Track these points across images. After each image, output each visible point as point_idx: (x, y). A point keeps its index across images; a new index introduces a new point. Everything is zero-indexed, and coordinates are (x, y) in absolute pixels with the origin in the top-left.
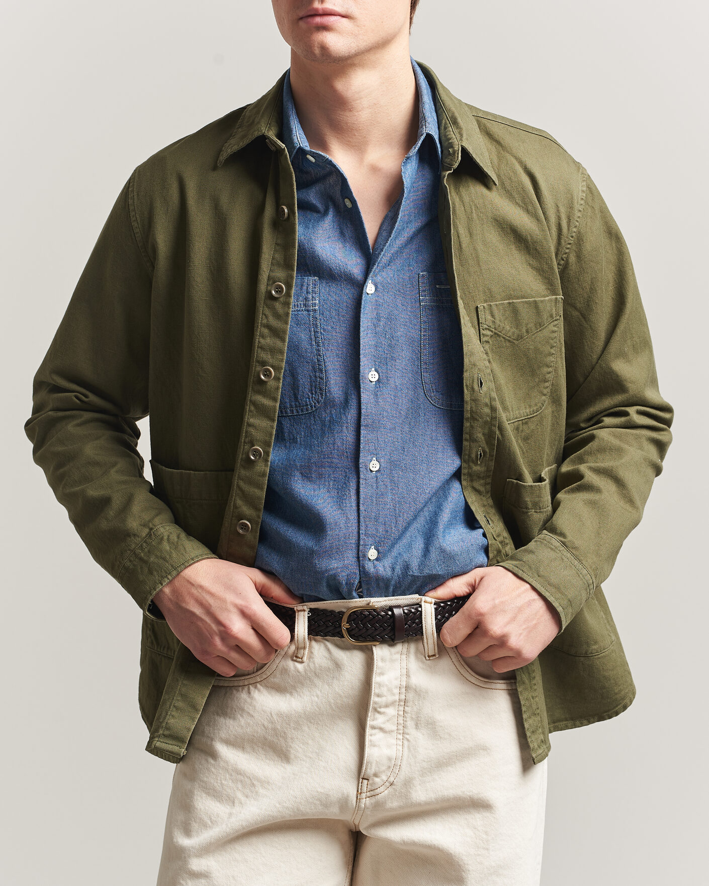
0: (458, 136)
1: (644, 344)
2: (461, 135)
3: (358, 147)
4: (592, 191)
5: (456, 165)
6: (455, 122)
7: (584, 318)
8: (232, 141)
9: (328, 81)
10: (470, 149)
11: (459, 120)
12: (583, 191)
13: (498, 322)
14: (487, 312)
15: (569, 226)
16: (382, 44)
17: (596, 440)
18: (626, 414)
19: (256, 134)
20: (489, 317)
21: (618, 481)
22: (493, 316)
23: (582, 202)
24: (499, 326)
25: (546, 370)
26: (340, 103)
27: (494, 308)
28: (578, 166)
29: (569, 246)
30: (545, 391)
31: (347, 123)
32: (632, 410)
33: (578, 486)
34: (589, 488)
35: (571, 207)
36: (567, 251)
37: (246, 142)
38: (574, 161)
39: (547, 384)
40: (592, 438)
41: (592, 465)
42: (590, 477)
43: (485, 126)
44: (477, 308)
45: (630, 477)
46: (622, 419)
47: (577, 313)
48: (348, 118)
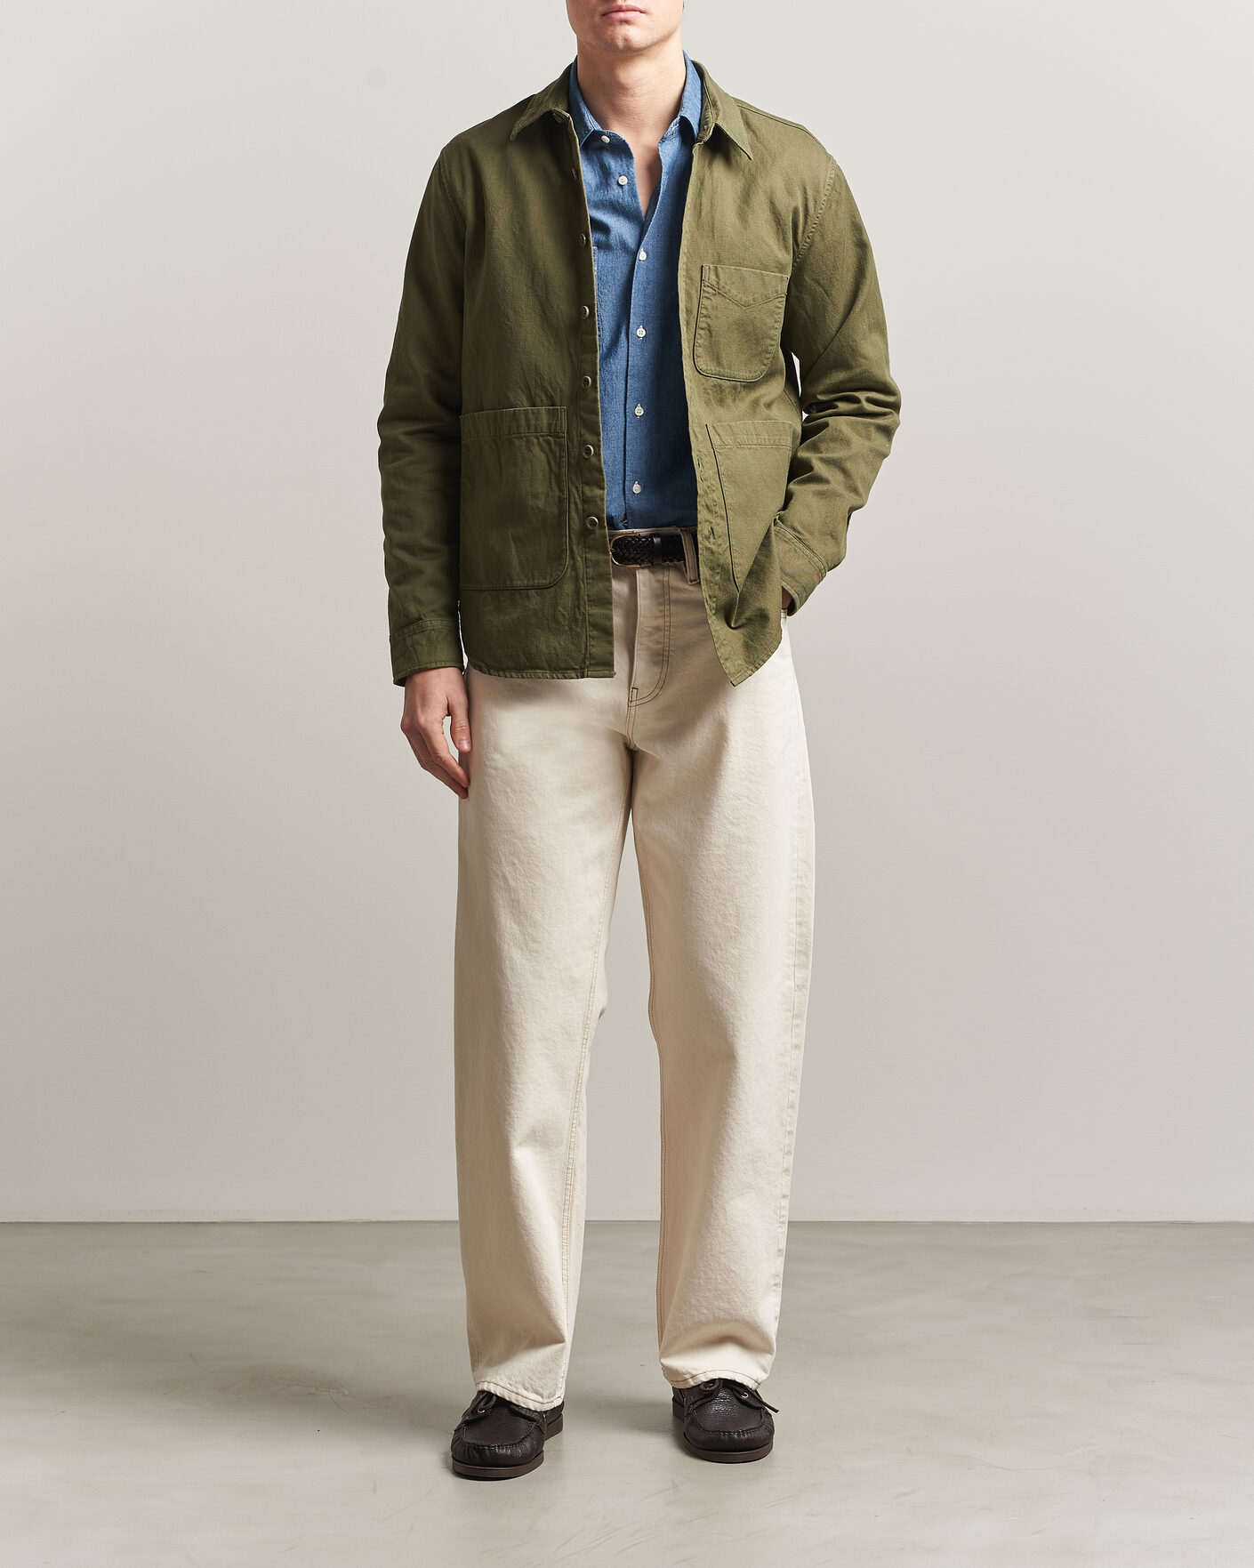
0: (715, 116)
1: (880, 327)
2: (717, 115)
3: (637, 129)
4: (840, 179)
5: (706, 139)
6: (715, 105)
7: (827, 293)
8: (523, 118)
9: (612, 69)
10: (724, 127)
11: (719, 103)
12: (831, 178)
13: (722, 283)
14: (712, 273)
15: (815, 207)
16: (664, 39)
17: (829, 428)
18: (857, 401)
19: (545, 110)
20: (713, 277)
21: (845, 472)
22: (717, 276)
23: (829, 188)
24: (724, 287)
25: (769, 342)
26: (622, 89)
27: (719, 269)
28: (829, 157)
29: (814, 226)
30: (766, 362)
31: (628, 107)
32: (862, 396)
33: (808, 477)
34: (818, 479)
35: (817, 191)
36: (813, 230)
37: (536, 117)
38: (826, 153)
39: (768, 356)
40: (826, 425)
41: (823, 455)
42: (819, 468)
43: (746, 116)
44: (702, 267)
45: (855, 468)
46: (855, 406)
47: (821, 289)
48: (628, 102)
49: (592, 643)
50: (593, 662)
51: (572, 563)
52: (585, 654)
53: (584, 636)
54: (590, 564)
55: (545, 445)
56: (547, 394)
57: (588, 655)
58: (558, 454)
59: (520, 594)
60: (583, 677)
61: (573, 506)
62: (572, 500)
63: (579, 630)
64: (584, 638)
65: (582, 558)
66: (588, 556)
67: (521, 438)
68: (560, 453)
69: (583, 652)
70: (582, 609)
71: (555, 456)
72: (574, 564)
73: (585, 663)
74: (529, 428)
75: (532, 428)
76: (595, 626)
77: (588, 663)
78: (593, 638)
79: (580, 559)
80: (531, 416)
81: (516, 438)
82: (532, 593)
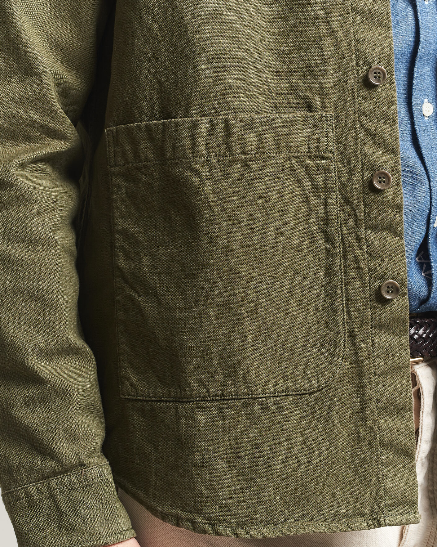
49: (386, 473)
50: (390, 501)
51: (352, 352)
52: (378, 489)
53: (374, 463)
54: (379, 352)
55: (302, 173)
56: (297, 94)
57: (382, 492)
58: (322, 185)
59: (262, 404)
60: (380, 526)
61: (352, 266)
62: (350, 256)
63: (365, 454)
64: (374, 466)
65: (367, 344)
66: (377, 340)
67: (264, 160)
68: (326, 183)
69: (374, 487)
70: (369, 423)
71: (316, 187)
72: (356, 353)
73: (378, 504)
74: (277, 144)
75: (283, 144)
76: (390, 446)
77: (382, 504)
78: (387, 465)
79: (363, 346)
80: (280, 126)
81: (256, 160)
82: (284, 401)
